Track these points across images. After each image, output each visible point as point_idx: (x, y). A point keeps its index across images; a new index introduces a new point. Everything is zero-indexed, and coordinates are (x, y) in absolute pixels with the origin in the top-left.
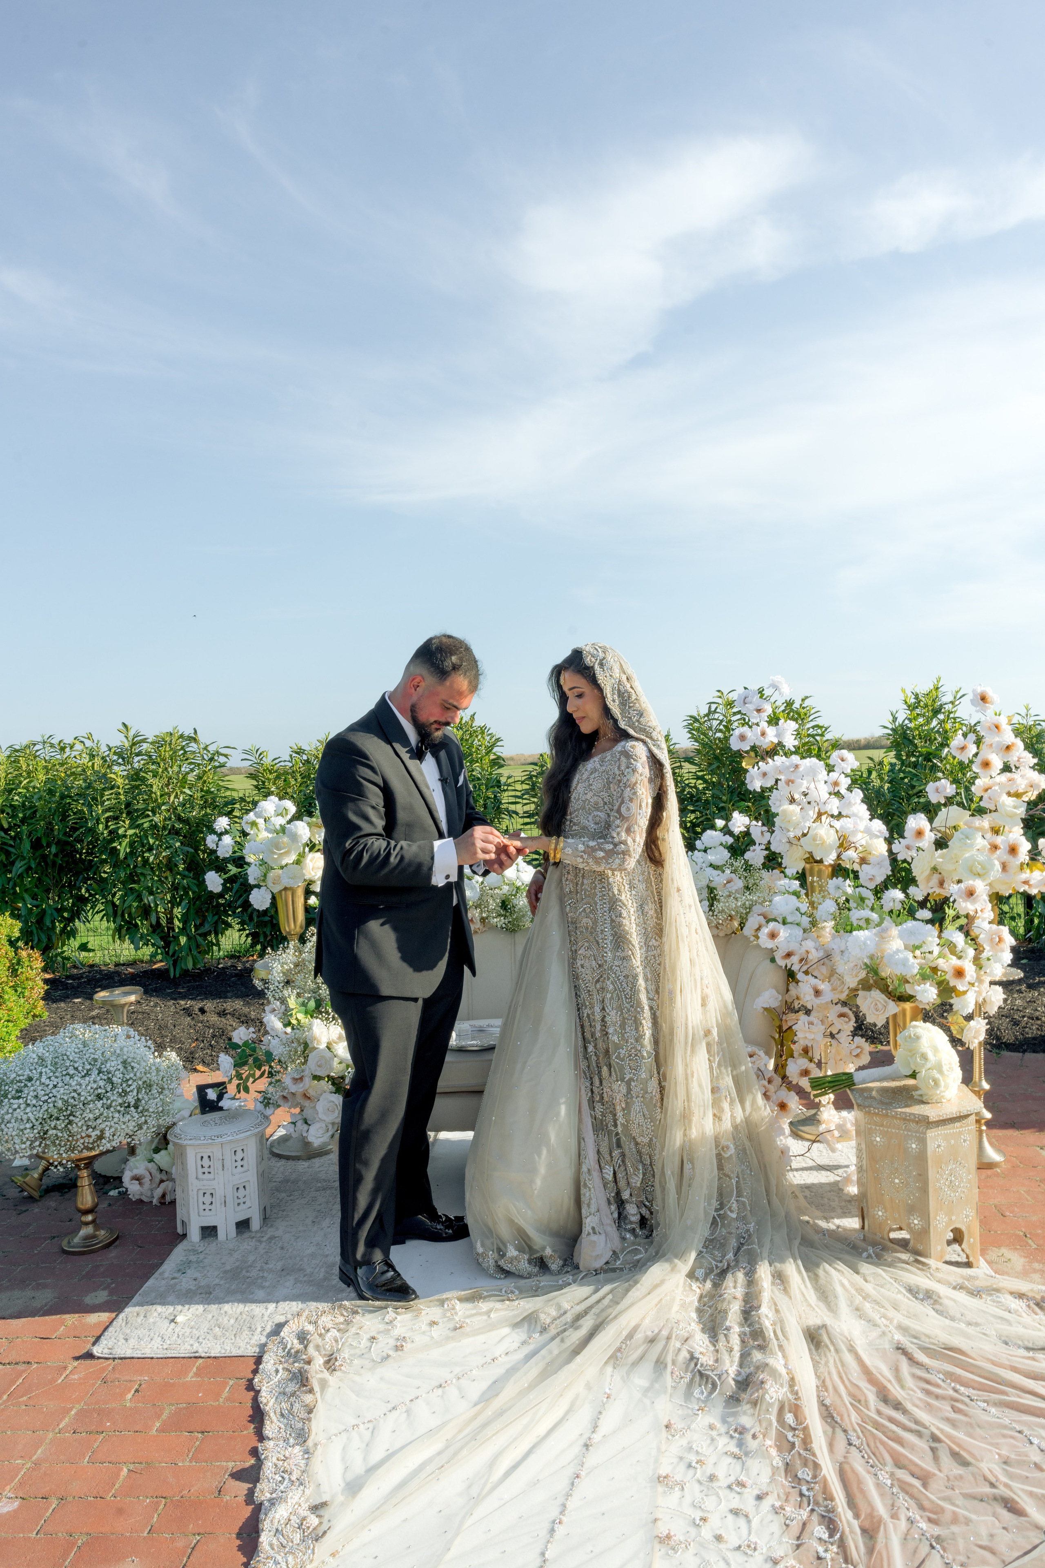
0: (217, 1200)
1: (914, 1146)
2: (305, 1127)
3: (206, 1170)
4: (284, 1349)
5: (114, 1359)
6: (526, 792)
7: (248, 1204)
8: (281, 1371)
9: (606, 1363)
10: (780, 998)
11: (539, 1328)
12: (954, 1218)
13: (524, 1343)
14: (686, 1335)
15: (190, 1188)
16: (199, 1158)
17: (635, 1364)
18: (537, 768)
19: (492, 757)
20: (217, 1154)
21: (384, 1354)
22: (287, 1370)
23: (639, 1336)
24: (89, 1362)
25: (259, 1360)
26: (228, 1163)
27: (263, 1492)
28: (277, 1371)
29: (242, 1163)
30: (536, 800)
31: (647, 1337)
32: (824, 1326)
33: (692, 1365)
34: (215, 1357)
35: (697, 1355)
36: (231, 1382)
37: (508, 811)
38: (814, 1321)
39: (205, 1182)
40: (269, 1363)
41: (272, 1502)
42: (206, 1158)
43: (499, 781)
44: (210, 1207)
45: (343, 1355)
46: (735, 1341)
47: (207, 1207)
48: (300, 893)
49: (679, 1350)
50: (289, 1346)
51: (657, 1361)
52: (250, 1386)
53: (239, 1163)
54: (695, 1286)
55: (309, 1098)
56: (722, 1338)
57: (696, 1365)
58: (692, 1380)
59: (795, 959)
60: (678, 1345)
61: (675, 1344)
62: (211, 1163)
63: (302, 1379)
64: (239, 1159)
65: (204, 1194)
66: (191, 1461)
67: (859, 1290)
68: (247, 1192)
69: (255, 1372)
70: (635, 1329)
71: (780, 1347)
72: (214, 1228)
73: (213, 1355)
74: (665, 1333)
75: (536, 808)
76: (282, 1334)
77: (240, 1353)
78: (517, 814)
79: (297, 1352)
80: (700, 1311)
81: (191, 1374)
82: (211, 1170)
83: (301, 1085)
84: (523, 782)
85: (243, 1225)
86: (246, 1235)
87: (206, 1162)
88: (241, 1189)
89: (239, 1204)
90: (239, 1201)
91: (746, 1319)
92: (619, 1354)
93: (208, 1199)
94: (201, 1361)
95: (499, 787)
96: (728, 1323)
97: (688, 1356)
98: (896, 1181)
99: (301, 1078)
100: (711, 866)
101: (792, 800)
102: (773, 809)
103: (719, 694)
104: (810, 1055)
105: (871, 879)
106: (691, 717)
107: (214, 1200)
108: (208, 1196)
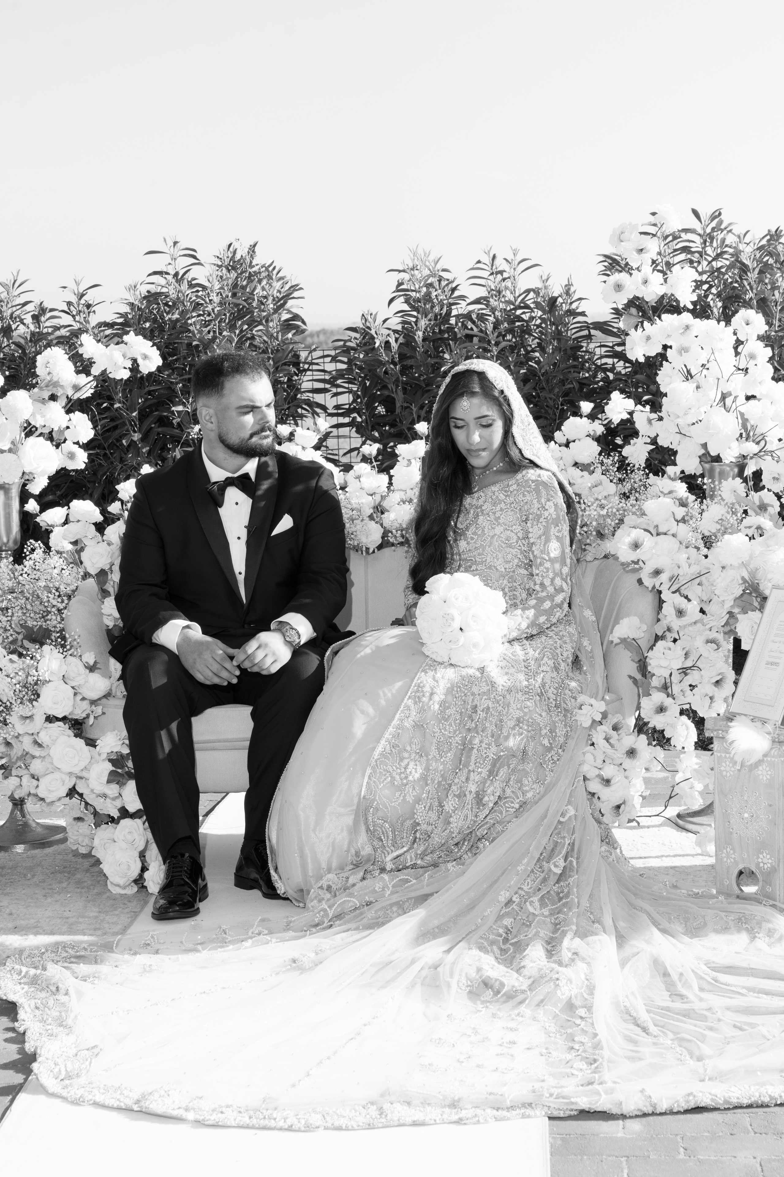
2: (35, 782)
6: (340, 374)
10: (645, 628)
18: (357, 335)
19: (285, 316)
30: (355, 388)
37: (311, 404)
43: (297, 356)
48: (15, 493)
55: (40, 745)
59: (664, 577)
75: (354, 401)
78: (324, 408)
83: (32, 725)
84: (334, 359)
95: (296, 364)
98: (746, 815)
99: (31, 717)
100: (576, 464)
101: (689, 376)
102: (663, 389)
103: (652, 219)
104: (669, 690)
105: (775, 479)
106: (606, 256)
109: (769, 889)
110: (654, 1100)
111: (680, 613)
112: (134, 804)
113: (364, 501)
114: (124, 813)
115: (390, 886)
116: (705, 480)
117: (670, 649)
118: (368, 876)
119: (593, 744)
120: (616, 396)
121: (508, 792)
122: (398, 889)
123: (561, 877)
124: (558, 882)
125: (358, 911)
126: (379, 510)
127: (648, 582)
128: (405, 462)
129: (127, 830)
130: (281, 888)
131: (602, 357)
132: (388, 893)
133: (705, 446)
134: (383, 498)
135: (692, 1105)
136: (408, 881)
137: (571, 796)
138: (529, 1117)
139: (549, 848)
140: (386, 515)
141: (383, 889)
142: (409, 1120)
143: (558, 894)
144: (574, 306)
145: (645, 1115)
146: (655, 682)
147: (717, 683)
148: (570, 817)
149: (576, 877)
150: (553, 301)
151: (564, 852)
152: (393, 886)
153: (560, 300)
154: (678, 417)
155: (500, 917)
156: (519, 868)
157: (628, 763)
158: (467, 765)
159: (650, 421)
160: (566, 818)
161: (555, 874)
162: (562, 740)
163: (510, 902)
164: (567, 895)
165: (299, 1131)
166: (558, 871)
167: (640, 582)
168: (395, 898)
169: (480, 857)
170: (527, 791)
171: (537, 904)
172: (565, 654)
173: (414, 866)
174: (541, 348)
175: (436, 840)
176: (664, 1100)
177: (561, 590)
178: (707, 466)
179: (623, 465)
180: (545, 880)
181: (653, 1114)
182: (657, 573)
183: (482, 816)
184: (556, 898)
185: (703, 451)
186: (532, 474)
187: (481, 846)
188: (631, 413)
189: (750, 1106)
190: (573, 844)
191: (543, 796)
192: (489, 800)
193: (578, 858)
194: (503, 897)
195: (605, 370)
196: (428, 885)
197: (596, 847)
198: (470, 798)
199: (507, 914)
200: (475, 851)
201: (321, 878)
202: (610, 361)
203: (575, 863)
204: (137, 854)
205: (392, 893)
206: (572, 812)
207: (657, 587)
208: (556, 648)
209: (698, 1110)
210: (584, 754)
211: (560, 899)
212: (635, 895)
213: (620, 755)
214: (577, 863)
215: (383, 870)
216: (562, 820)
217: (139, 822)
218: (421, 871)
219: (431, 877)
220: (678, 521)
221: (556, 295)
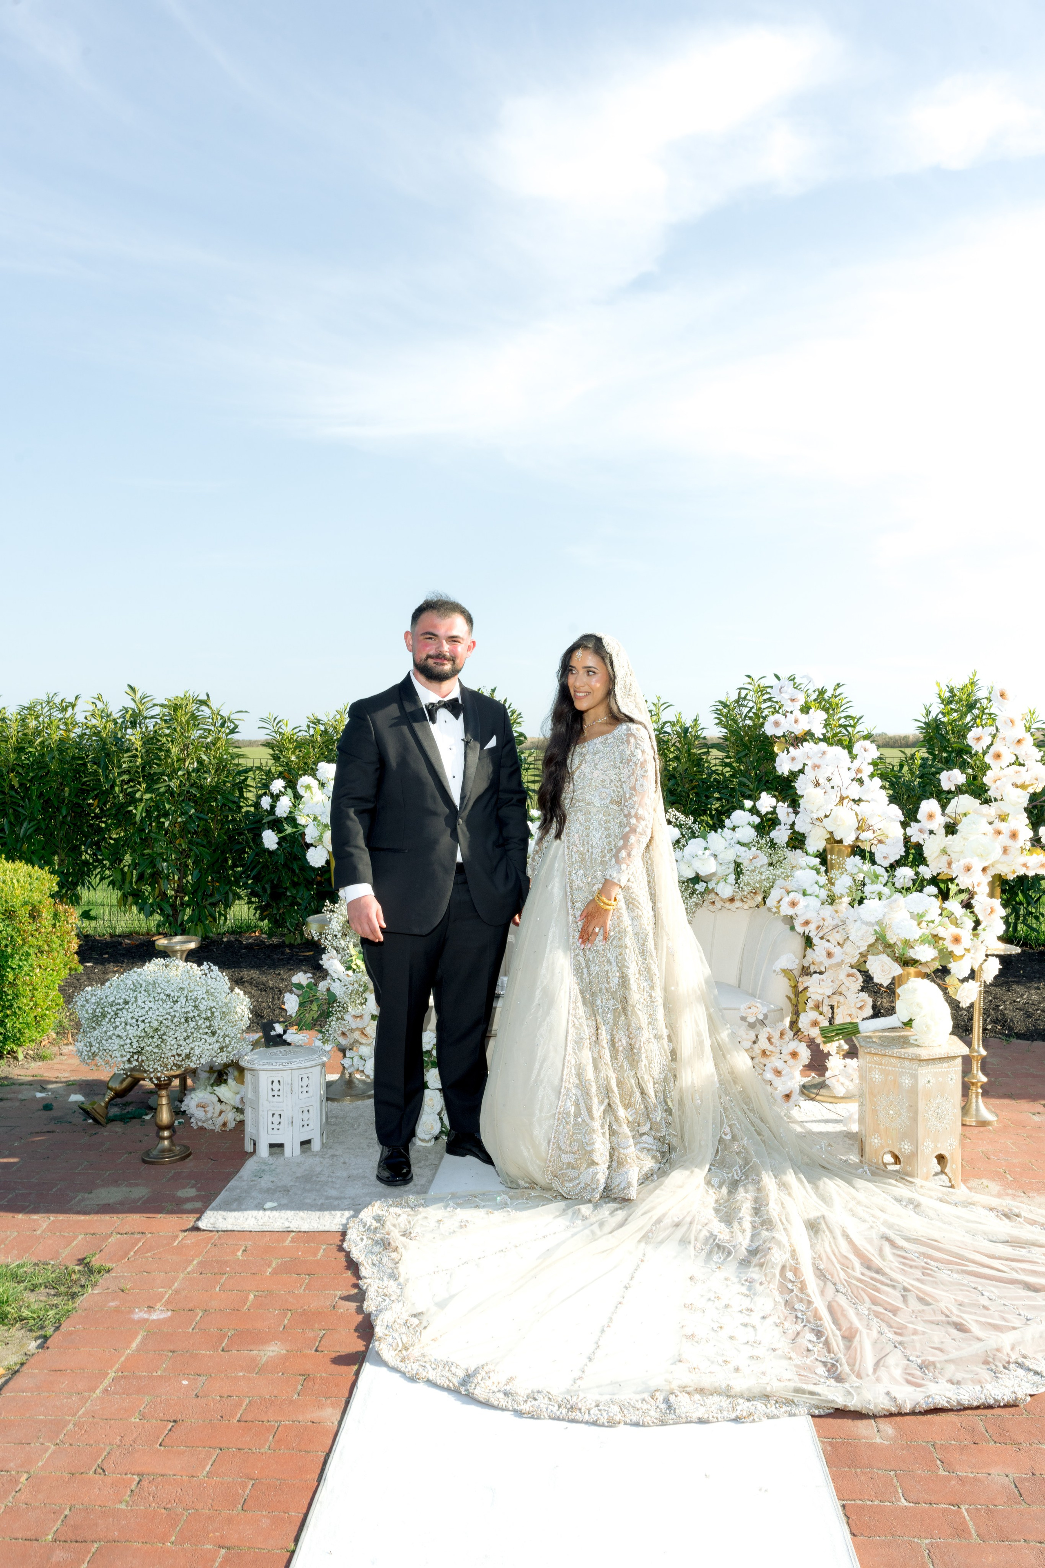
0: (285, 1121)
1: (907, 1081)
2: (363, 1062)
3: (276, 1093)
4: (364, 1227)
5: (218, 1231)
7: (311, 1126)
8: (365, 1239)
9: (639, 1241)
10: (797, 961)
11: (580, 1217)
12: (939, 1145)
13: (568, 1227)
14: (706, 1221)
15: (261, 1109)
16: (270, 1083)
17: (662, 1242)
20: (287, 1079)
21: (451, 1231)
22: (371, 1238)
23: (667, 1221)
24: (196, 1233)
25: (344, 1234)
26: (297, 1088)
27: (370, 1306)
28: (362, 1240)
29: (307, 1089)
31: (673, 1221)
32: (823, 1217)
33: (711, 1240)
34: (305, 1232)
35: (715, 1233)
36: (324, 1247)
38: (813, 1215)
39: (274, 1104)
40: (352, 1235)
41: (380, 1311)
42: (276, 1083)
44: (278, 1127)
45: (416, 1231)
46: (747, 1225)
47: (276, 1126)
49: (701, 1230)
50: (368, 1224)
51: (680, 1241)
52: (341, 1249)
53: (305, 1089)
54: (711, 1191)
55: (366, 1036)
56: (736, 1224)
57: (714, 1240)
58: (710, 1253)
59: (812, 926)
60: (700, 1227)
61: (695, 1227)
62: (280, 1087)
63: (385, 1244)
64: (305, 1086)
65: (274, 1114)
66: (304, 1290)
67: (854, 1198)
68: (310, 1116)
69: (343, 1240)
70: (664, 1215)
71: (785, 1229)
72: (281, 1146)
73: (303, 1230)
74: (688, 1219)
76: (360, 1216)
77: (326, 1229)
79: (376, 1228)
80: (717, 1211)
81: (288, 1242)
82: (280, 1093)
83: (361, 1022)
85: (306, 1145)
86: (309, 1153)
87: (276, 1086)
88: (306, 1111)
89: (303, 1126)
90: (303, 1123)
91: (756, 1214)
92: (650, 1234)
93: (276, 1119)
94: (293, 1234)
96: (741, 1215)
97: (708, 1234)
98: (891, 1112)
99: (361, 1016)
100: (739, 843)
101: (817, 784)
102: (799, 792)
103: (749, 680)
104: (821, 1009)
105: (885, 858)
106: (720, 702)
107: (282, 1121)
108: (277, 1116)
109: (909, 1169)
110: (899, 1401)
111: (830, 955)
116: (833, 857)
117: (823, 981)
120: (764, 795)
127: (800, 929)
131: (715, 765)
133: (831, 833)
135: (932, 1406)
138: (794, 1415)
142: (695, 1416)
144: (699, 733)
145: (892, 1415)
146: (810, 1004)
147: (861, 1008)
150: (686, 730)
153: (690, 730)
154: (812, 812)
157: (791, 1061)
159: (788, 813)
165: (603, 1425)
167: (792, 928)
174: (677, 758)
176: (908, 1401)
178: (829, 846)
179: (773, 845)
181: (900, 1414)
182: (807, 923)
185: (828, 836)
188: (775, 808)
189: (978, 1407)
195: (718, 774)
202: (721, 768)
207: (806, 933)
209: (936, 1411)
213: (786, 1056)
220: (820, 887)
221: (687, 725)
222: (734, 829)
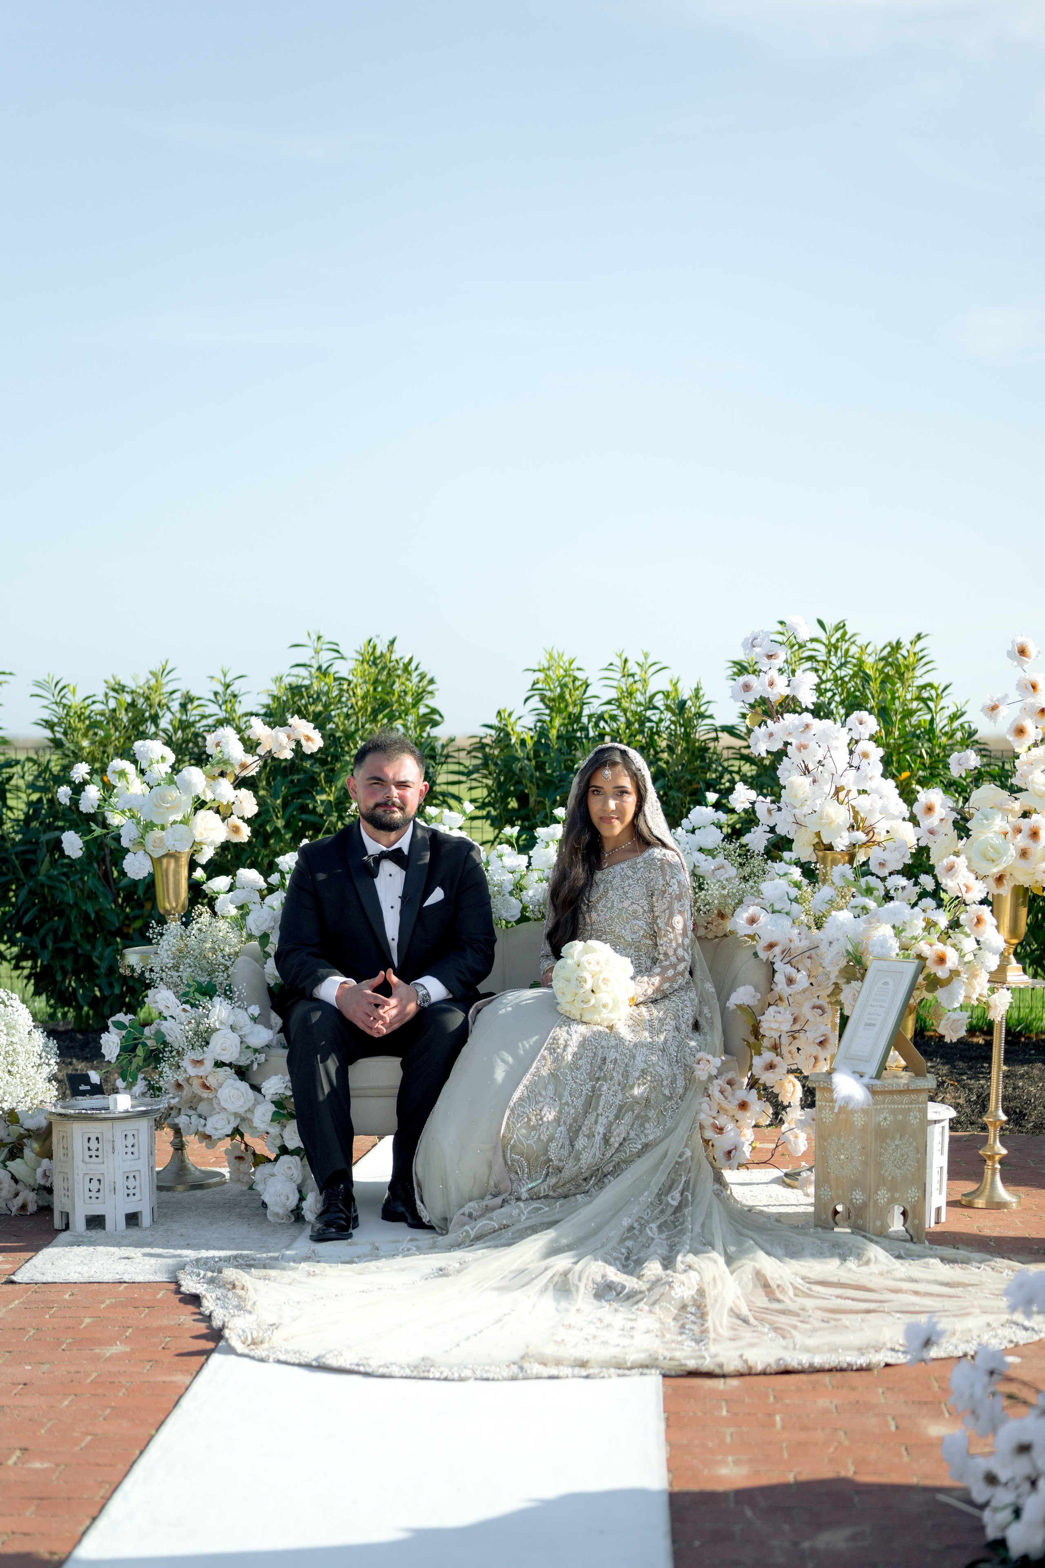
0: (106, 1187)
1: (860, 1119)
3: (93, 1153)
5: (36, 1283)
7: (138, 1197)
10: (759, 996)
15: (75, 1171)
16: (86, 1140)
20: (108, 1136)
26: (120, 1143)
29: (132, 1150)
34: (140, 1283)
39: (92, 1166)
42: (93, 1140)
44: (97, 1195)
47: (94, 1194)
53: (130, 1150)
55: (208, 1088)
59: (777, 950)
62: (100, 1146)
64: (130, 1145)
65: (91, 1179)
68: (137, 1183)
72: (102, 1218)
73: (137, 1281)
81: (119, 1291)
82: (99, 1153)
83: (202, 1069)
85: (132, 1219)
86: (136, 1227)
87: (93, 1144)
88: (131, 1177)
89: (128, 1195)
90: (128, 1192)
93: (95, 1185)
94: (125, 1284)
98: (842, 1157)
99: (201, 1062)
101: (805, 770)
104: (779, 1050)
105: (881, 865)
106: (734, 663)
107: (101, 1187)
108: (95, 1182)
111: (790, 981)
112: (293, 1140)
113: (505, 878)
114: (284, 1150)
115: (525, 1212)
116: (818, 866)
117: (780, 1014)
118: (506, 1204)
119: (709, 1096)
120: (740, 787)
121: (632, 1134)
122: (533, 1215)
123: (678, 1209)
124: (674, 1213)
125: (496, 1233)
126: (519, 888)
127: (762, 954)
128: (544, 845)
129: (287, 1166)
130: (425, 1216)
132: (524, 1218)
133: (818, 835)
134: (522, 877)
136: (540, 1209)
137: (688, 1140)
139: (668, 1185)
140: (524, 892)
141: (519, 1215)
143: (673, 1222)
146: (765, 1043)
147: (821, 1043)
148: (687, 1158)
149: (690, 1208)
151: (680, 1187)
152: (528, 1213)
154: (795, 808)
155: (622, 1240)
156: (641, 1199)
157: (739, 1114)
158: (596, 1109)
160: (684, 1158)
161: (672, 1206)
162: (681, 1091)
163: (631, 1228)
164: (682, 1223)
166: (675, 1203)
167: (756, 955)
168: (529, 1223)
169: (605, 1190)
170: (649, 1134)
171: (655, 1229)
172: (686, 1017)
173: (546, 1197)
175: (567, 1174)
177: (681, 960)
180: (662, 1212)
182: (771, 946)
183: (608, 1155)
184: (672, 1226)
185: (816, 840)
186: (658, 852)
187: (606, 1180)
190: (689, 1181)
191: (663, 1139)
192: (615, 1141)
193: (693, 1194)
194: (626, 1222)
196: (558, 1213)
197: (710, 1185)
198: (598, 1138)
199: (628, 1238)
200: (601, 1184)
201: (461, 1207)
203: (690, 1197)
204: (295, 1187)
205: (527, 1219)
206: (688, 1153)
207: (771, 959)
208: (678, 1010)
210: (700, 1104)
211: (676, 1227)
212: (744, 1227)
213: (733, 1107)
214: (692, 1197)
215: (518, 1199)
216: (679, 1160)
217: (297, 1158)
218: (553, 1200)
219: (561, 1206)
222: (693, 832)
